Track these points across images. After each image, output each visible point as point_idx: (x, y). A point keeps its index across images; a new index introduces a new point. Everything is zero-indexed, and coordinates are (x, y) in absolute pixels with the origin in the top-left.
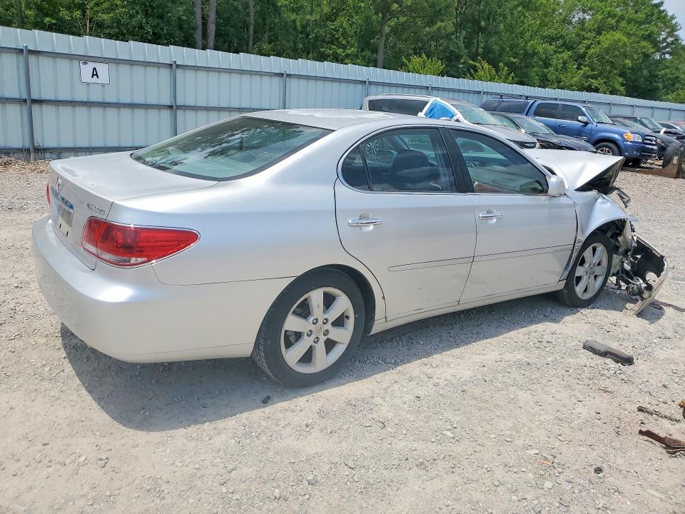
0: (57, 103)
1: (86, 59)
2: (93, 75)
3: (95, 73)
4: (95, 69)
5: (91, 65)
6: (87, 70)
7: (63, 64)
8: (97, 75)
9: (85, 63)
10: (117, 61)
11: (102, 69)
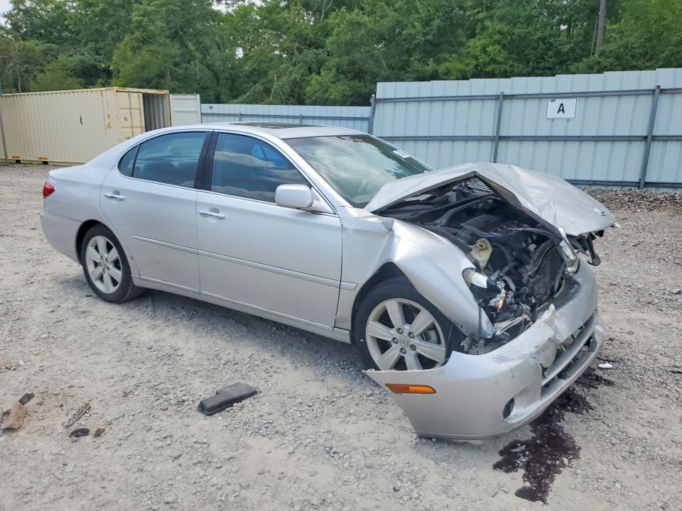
0: (522, 139)
1: (553, 96)
2: (559, 110)
3: (561, 109)
4: (562, 104)
5: (559, 102)
6: (553, 106)
7: (532, 104)
8: (563, 111)
9: (554, 101)
10: (586, 95)
11: (570, 104)
